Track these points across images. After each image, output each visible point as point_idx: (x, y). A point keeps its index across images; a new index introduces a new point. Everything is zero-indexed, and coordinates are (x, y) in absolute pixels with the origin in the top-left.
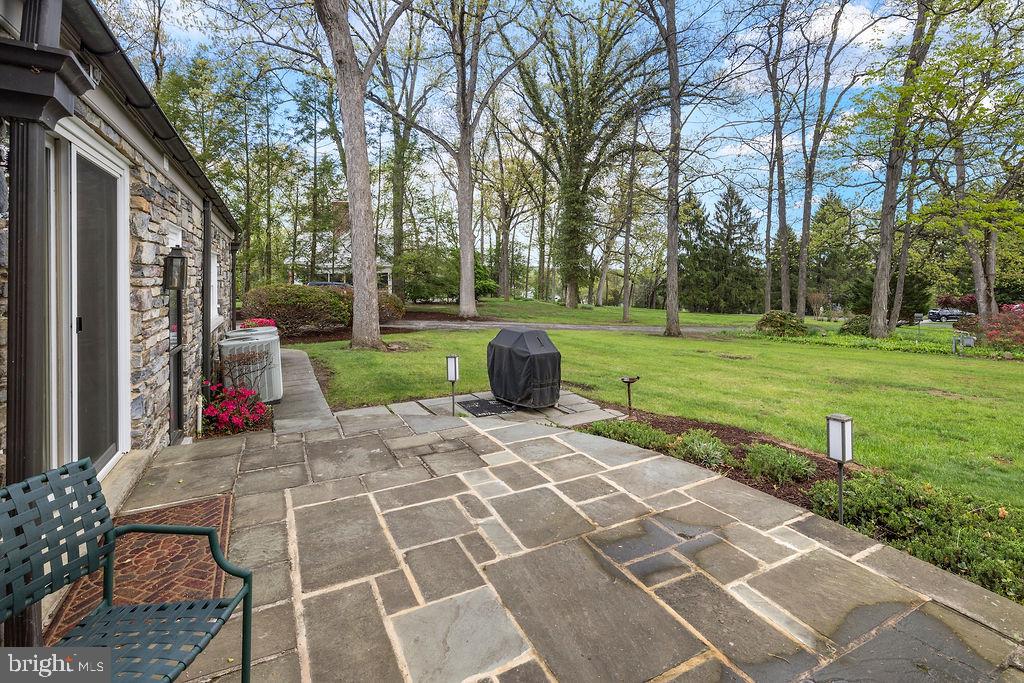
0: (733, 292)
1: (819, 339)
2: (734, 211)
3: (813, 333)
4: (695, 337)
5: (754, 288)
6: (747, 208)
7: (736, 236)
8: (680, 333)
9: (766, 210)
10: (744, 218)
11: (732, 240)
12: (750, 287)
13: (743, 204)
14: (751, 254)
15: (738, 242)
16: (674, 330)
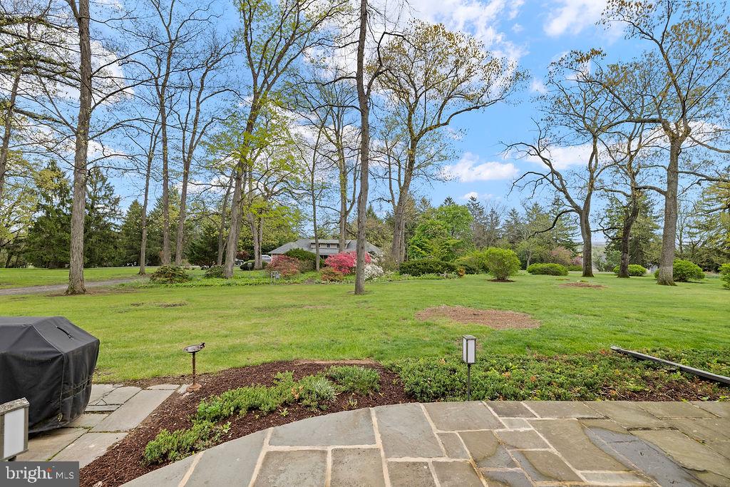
0: (97, 251)
1: (195, 283)
2: (99, 186)
3: (191, 279)
4: (99, 291)
5: (116, 247)
6: (111, 185)
7: (99, 206)
8: (85, 290)
9: (144, 191)
10: (108, 193)
11: (96, 209)
12: (112, 247)
13: (107, 183)
14: (112, 221)
15: (100, 211)
16: (78, 288)
